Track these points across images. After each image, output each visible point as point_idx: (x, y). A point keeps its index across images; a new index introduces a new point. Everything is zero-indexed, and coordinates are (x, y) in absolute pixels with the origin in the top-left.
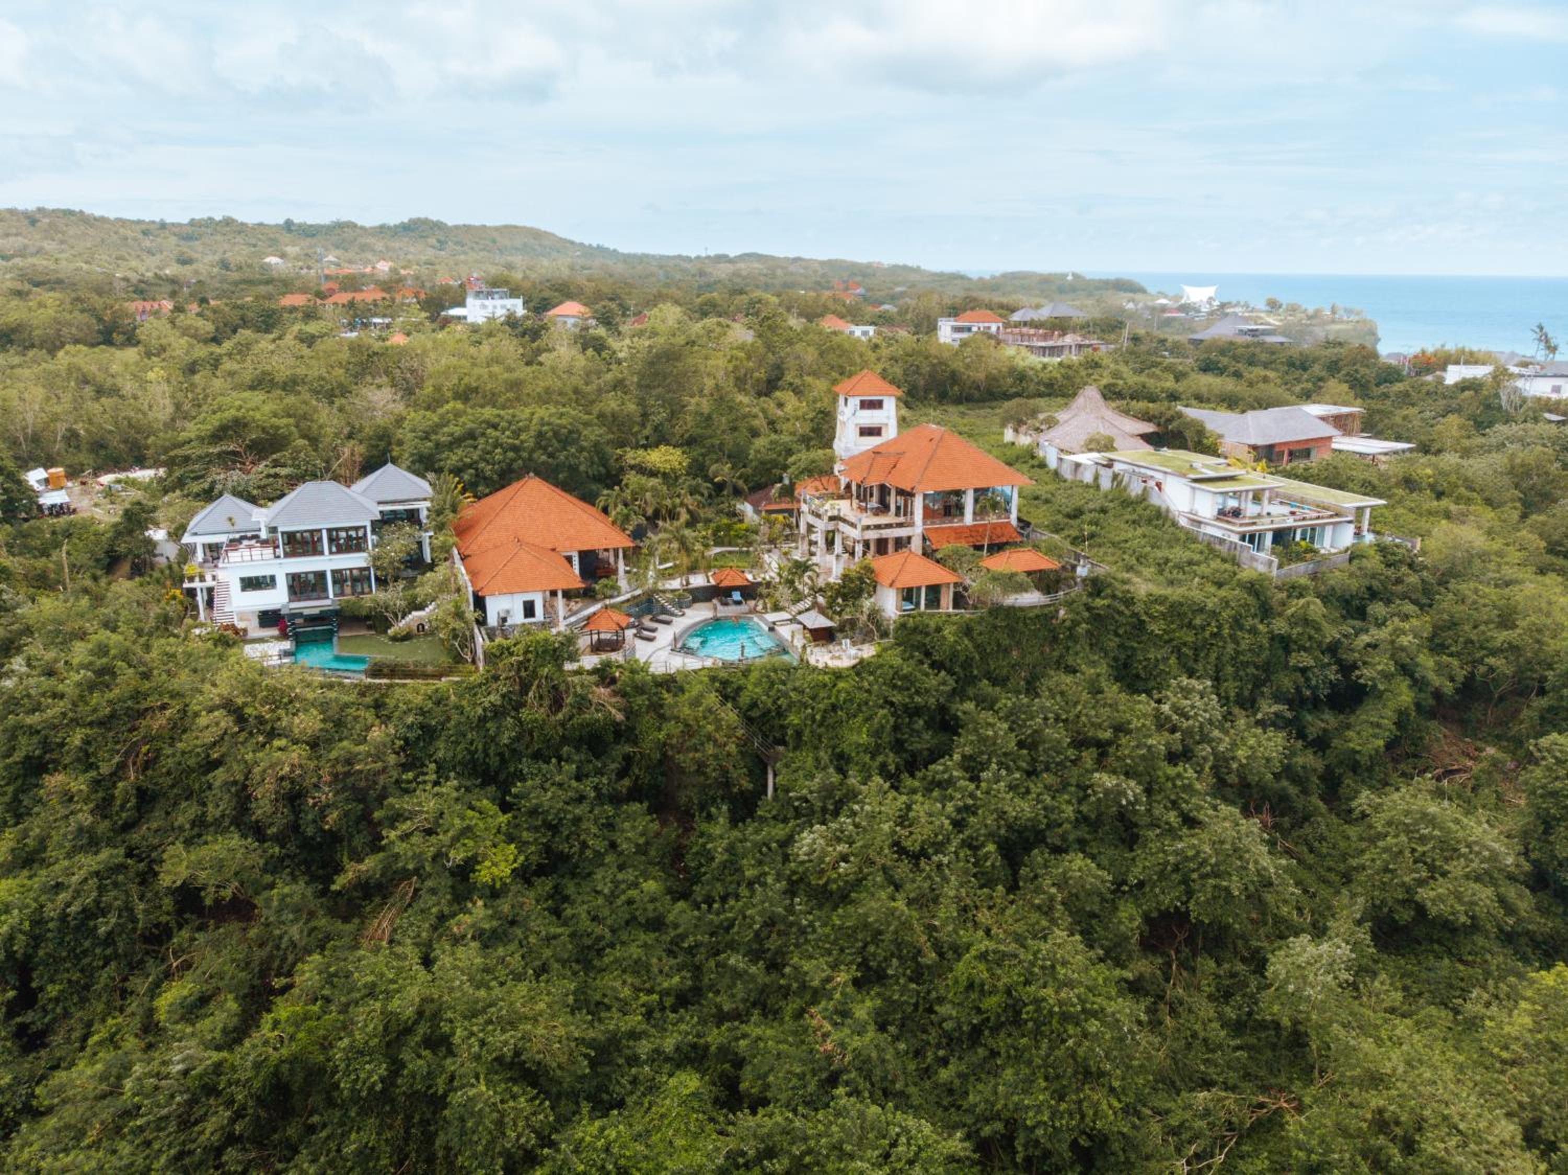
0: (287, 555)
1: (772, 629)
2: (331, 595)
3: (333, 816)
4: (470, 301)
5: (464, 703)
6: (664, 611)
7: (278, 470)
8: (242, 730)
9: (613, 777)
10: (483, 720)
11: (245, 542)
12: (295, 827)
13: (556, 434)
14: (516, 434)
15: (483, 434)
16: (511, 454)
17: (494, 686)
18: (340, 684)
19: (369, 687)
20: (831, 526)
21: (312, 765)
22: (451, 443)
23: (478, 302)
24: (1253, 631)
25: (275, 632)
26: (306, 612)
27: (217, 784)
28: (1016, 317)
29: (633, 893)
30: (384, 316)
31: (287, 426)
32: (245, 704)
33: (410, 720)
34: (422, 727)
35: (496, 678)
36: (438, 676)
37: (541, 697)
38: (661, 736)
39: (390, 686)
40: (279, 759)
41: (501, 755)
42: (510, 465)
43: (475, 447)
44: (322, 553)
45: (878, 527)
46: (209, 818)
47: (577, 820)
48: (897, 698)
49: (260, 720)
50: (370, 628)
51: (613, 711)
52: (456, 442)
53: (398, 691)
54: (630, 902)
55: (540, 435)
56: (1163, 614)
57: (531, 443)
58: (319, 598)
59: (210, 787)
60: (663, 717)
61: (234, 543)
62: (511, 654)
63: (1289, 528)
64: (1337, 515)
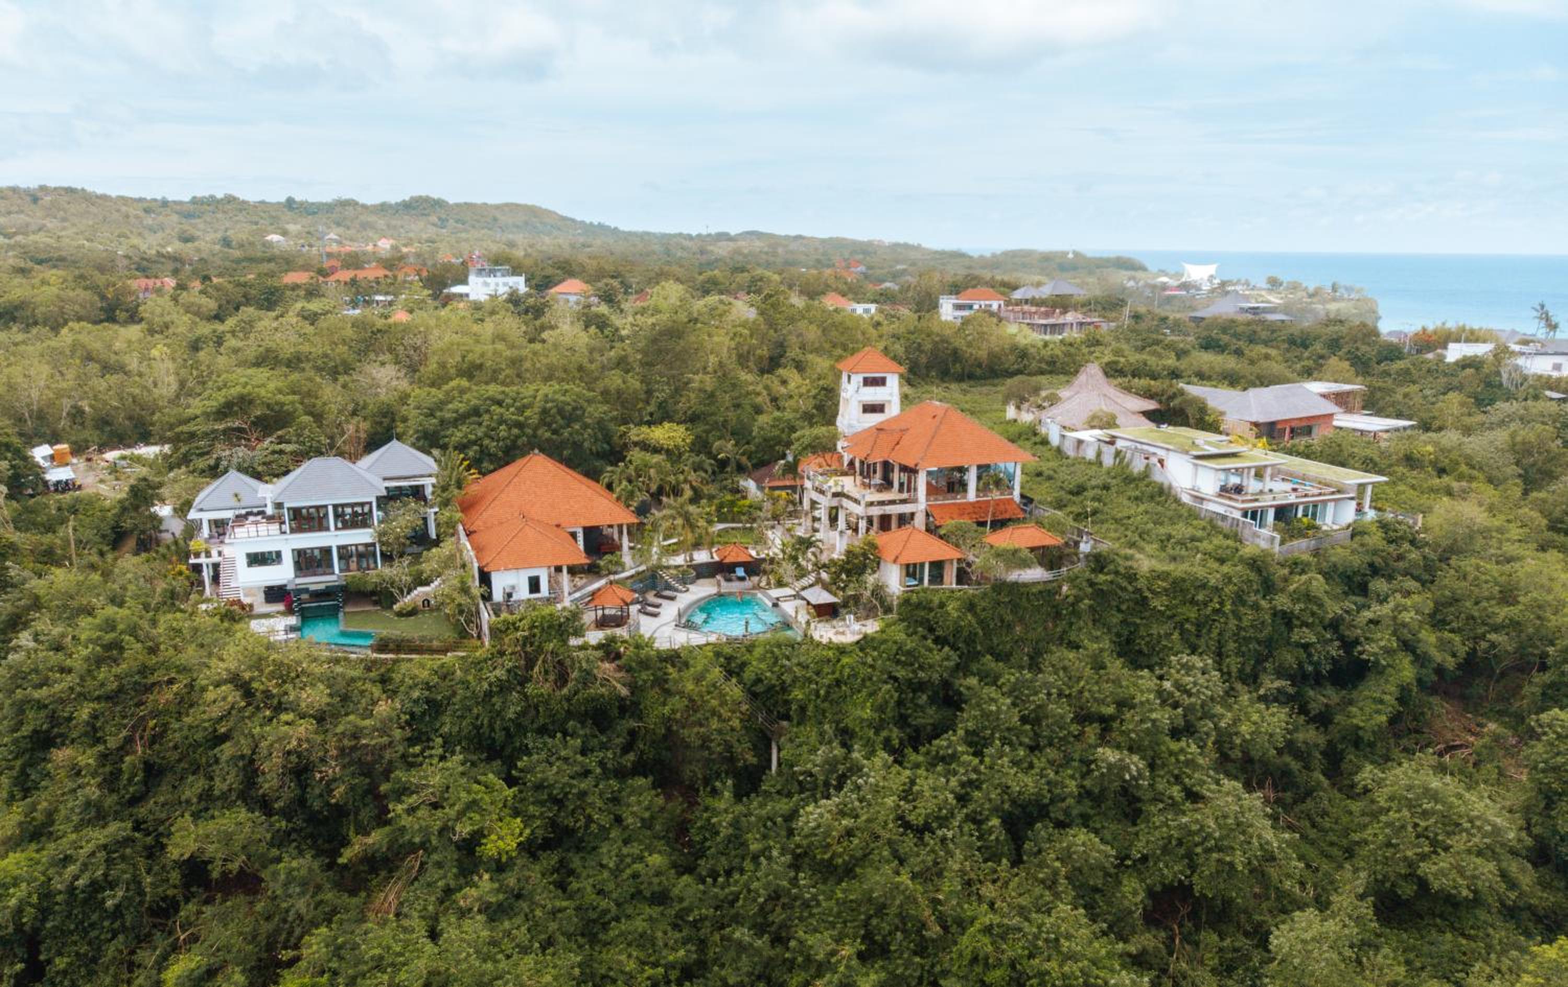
0: (293, 531)
1: (775, 605)
2: (337, 570)
3: (340, 791)
4: (472, 278)
5: (470, 678)
6: (669, 587)
7: (283, 446)
8: (249, 704)
9: (618, 751)
10: (489, 695)
11: (251, 518)
12: (301, 801)
13: (560, 411)
14: (521, 410)
15: (488, 411)
16: (515, 431)
17: (500, 661)
18: (346, 659)
19: (374, 662)
20: (835, 502)
21: (319, 738)
22: (456, 420)
23: (481, 280)
24: (1256, 607)
25: (281, 607)
26: (313, 588)
27: (224, 758)
28: (1017, 295)
29: (638, 867)
30: (387, 293)
31: (293, 403)
32: (252, 679)
33: (416, 694)
34: (428, 701)
35: (502, 653)
36: (444, 651)
37: (546, 672)
38: (666, 710)
39: (395, 662)
40: (287, 733)
41: (506, 729)
42: (514, 442)
43: (480, 424)
44: (328, 529)
45: (882, 503)
46: (217, 792)
47: (583, 794)
48: (901, 673)
49: (267, 694)
50: (376, 603)
51: (619, 686)
52: (461, 418)
53: (404, 667)
54: (635, 876)
55: (545, 412)
56: (1166, 590)
57: (535, 420)
58: (324, 574)
59: (217, 761)
60: (668, 692)
61: (241, 519)
62: (517, 629)
63: (1291, 505)
64: (1339, 492)
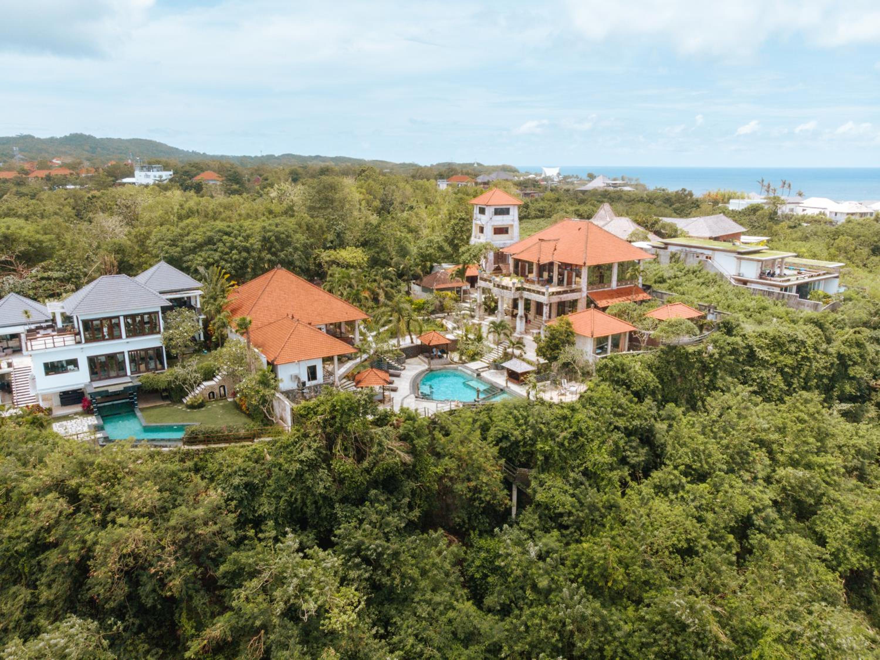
0: (87, 341)
1: (478, 375)
2: (129, 373)
3: (176, 582)
4: (137, 173)
5: (281, 460)
6: (390, 366)
7: (50, 273)
8: (77, 510)
9: (407, 510)
10: (300, 474)
11: (42, 332)
12: (132, 597)
13: (278, 239)
14: (247, 238)
15: (220, 240)
16: (244, 254)
17: (305, 443)
18: (159, 453)
19: (187, 454)
20: (517, 295)
21: (153, 537)
22: (195, 248)
23: (143, 174)
25: (78, 408)
26: (111, 389)
27: (51, 564)
28: (479, 180)
29: (451, 614)
30: (75, 184)
31: (51, 240)
32: (79, 485)
33: (236, 481)
34: (247, 485)
35: (306, 436)
36: (251, 438)
37: (346, 449)
38: (439, 470)
39: (206, 452)
40: (121, 535)
41: (316, 502)
42: (244, 262)
43: (216, 250)
44: (120, 337)
45: (559, 293)
46: (42, 601)
47: (396, 554)
48: (621, 423)
49: (97, 498)
50: (164, 398)
51: (402, 454)
52: (198, 247)
53: (219, 456)
54: (450, 621)
55: (265, 240)
56: (768, 345)
57: (258, 246)
58: (118, 376)
59: (41, 570)
60: (439, 456)
61: (32, 333)
62: (315, 413)
63: (807, 283)
64: (828, 273)
